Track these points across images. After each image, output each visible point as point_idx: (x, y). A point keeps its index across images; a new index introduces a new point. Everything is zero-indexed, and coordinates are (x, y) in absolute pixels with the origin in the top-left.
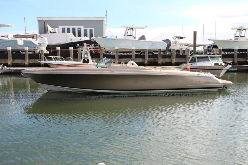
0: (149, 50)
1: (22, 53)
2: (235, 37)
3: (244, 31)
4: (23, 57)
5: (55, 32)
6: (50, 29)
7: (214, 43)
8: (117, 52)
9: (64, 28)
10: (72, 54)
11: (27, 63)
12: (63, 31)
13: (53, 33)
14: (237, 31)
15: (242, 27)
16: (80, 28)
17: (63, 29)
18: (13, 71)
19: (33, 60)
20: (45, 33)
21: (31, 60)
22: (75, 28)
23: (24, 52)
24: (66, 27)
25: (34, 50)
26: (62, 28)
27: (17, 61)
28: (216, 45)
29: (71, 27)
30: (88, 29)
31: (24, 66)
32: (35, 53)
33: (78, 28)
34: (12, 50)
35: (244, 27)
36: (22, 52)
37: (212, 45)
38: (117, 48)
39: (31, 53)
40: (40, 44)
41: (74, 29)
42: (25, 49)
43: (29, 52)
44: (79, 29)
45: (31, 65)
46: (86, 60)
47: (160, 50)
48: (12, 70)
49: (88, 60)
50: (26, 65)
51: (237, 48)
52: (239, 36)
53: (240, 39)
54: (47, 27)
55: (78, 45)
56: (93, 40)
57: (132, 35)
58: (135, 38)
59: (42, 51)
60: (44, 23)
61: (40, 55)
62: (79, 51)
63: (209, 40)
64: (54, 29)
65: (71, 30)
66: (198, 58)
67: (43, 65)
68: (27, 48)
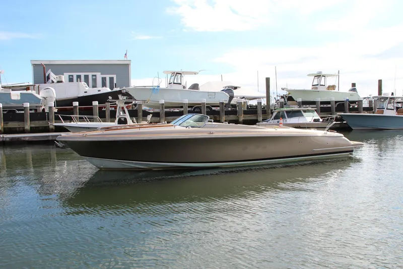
0: (207, 104)
1: (17, 112)
2: (313, 85)
3: (323, 78)
4: (21, 118)
5: (61, 82)
6: (53, 77)
7: (289, 94)
8: (162, 108)
9: (72, 76)
10: (96, 111)
11: (27, 126)
12: (71, 80)
13: (58, 82)
14: (314, 78)
15: (320, 72)
16: (95, 76)
17: (71, 77)
18: (8, 140)
19: (37, 122)
20: (45, 83)
21: (33, 122)
22: (88, 75)
23: (22, 110)
24: (75, 75)
25: (36, 107)
26: (69, 76)
27: (12, 125)
28: (291, 97)
29: (83, 74)
30: (108, 77)
31: (24, 131)
32: (38, 111)
33: (93, 76)
34: (3, 108)
35: (323, 73)
36: (19, 110)
37: (286, 97)
38: (162, 102)
39: (33, 112)
40: (45, 98)
41: (86, 77)
42: (24, 106)
43: (30, 110)
44: (94, 77)
45: (33, 130)
46: (123, 119)
47: (223, 103)
48: (6, 138)
49: (125, 119)
50: (27, 130)
51: (319, 100)
52: (318, 85)
53: (320, 89)
54: (49, 75)
55: (110, 97)
56: (124, 91)
57: (181, 84)
58: (184, 87)
59: (50, 108)
60: (44, 68)
61: (47, 114)
62: (108, 107)
63: (283, 89)
64: (60, 77)
65: (83, 78)
66: (288, 112)
67: (52, 129)
68: (27, 105)
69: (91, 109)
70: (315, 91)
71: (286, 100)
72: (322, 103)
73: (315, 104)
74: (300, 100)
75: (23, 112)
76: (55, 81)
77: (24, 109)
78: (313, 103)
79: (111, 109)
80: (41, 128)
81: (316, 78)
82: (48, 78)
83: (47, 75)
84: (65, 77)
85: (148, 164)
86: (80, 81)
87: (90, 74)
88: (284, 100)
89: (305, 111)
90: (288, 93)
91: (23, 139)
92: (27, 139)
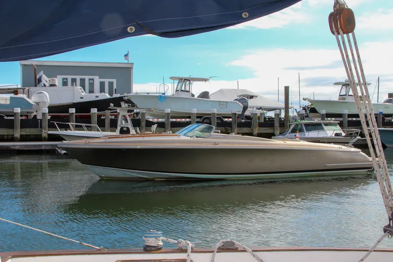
0: (217, 114)
1: (6, 118)
2: (340, 96)
4: (10, 125)
5: (54, 85)
6: (45, 79)
7: (312, 105)
8: (168, 117)
9: (67, 79)
10: (95, 119)
11: (17, 135)
12: (65, 83)
13: (51, 85)
14: (342, 87)
16: (93, 79)
17: (65, 80)
19: (28, 130)
20: (36, 86)
21: (24, 130)
22: (85, 79)
23: (12, 116)
24: (70, 78)
25: (28, 112)
26: (63, 79)
28: (314, 108)
29: (78, 78)
30: (107, 81)
31: (12, 139)
32: (29, 118)
33: (90, 79)
36: (7, 116)
37: (308, 108)
38: (168, 111)
39: (23, 118)
40: (38, 103)
41: (83, 81)
42: (15, 112)
43: (21, 116)
44: (91, 81)
45: (23, 138)
46: (125, 129)
47: (235, 114)
49: (128, 129)
50: (16, 138)
51: (346, 112)
52: (346, 95)
53: (348, 99)
54: (40, 77)
55: (112, 105)
56: (126, 98)
57: (189, 92)
58: (193, 95)
59: (44, 114)
60: (35, 69)
61: (39, 121)
62: (108, 115)
63: (304, 99)
64: (53, 80)
65: (78, 82)
66: (307, 125)
67: (45, 138)
68: (18, 110)
69: (90, 117)
70: (342, 102)
71: (308, 112)
72: (350, 116)
73: (342, 117)
74: (324, 112)
75: (13, 118)
76: (47, 84)
77: (14, 115)
78: (340, 116)
79: (110, 117)
80: (32, 137)
81: (343, 87)
82: (40, 80)
83: (38, 77)
84: (58, 81)
85: (150, 174)
86: (76, 86)
87: (87, 78)
88: (306, 111)
89: (326, 125)
90: (310, 104)
91: (12, 147)
92: (17, 148)
